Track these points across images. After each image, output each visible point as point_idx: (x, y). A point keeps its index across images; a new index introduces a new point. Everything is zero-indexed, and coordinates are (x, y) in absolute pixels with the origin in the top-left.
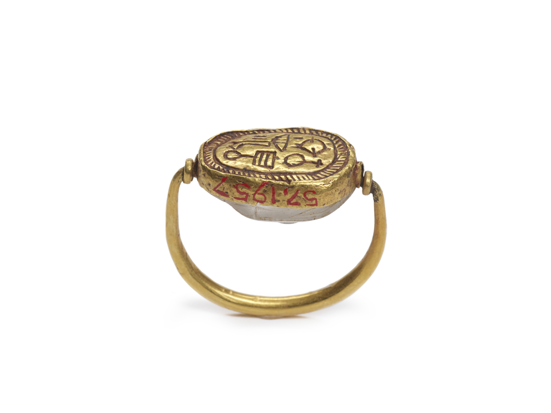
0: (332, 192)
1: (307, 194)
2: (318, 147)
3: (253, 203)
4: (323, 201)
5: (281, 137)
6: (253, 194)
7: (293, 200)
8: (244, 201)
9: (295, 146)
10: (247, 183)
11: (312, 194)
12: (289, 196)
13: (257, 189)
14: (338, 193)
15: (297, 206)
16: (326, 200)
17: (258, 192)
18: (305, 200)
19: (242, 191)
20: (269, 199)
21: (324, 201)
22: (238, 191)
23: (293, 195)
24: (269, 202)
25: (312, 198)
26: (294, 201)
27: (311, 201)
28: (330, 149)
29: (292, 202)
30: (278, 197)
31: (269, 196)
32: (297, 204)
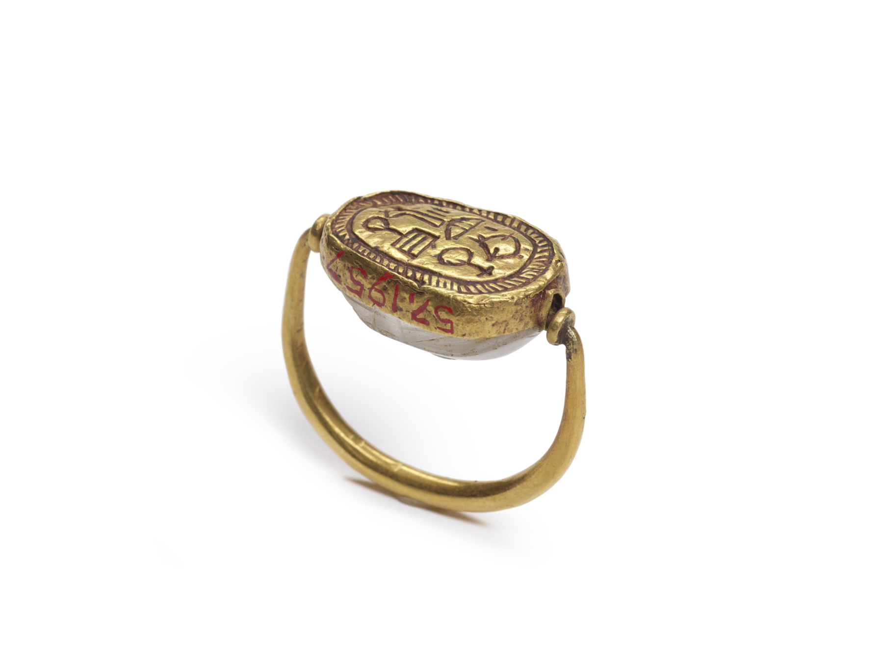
0: (479, 319)
1: (440, 309)
2: (505, 250)
3: (369, 302)
4: (461, 328)
5: (468, 219)
6: (368, 289)
7: (420, 314)
8: (358, 295)
9: (476, 237)
10: (365, 268)
11: (447, 313)
12: (415, 306)
13: (375, 281)
14: (490, 323)
15: (425, 326)
16: (468, 329)
17: (376, 287)
18: (436, 319)
19: (357, 280)
20: (389, 304)
21: (463, 329)
22: (352, 278)
23: (421, 307)
24: (388, 307)
25: (446, 319)
26: (421, 316)
27: (444, 324)
28: (523, 257)
29: (418, 317)
30: (400, 303)
31: (389, 298)
32: (424, 321)
